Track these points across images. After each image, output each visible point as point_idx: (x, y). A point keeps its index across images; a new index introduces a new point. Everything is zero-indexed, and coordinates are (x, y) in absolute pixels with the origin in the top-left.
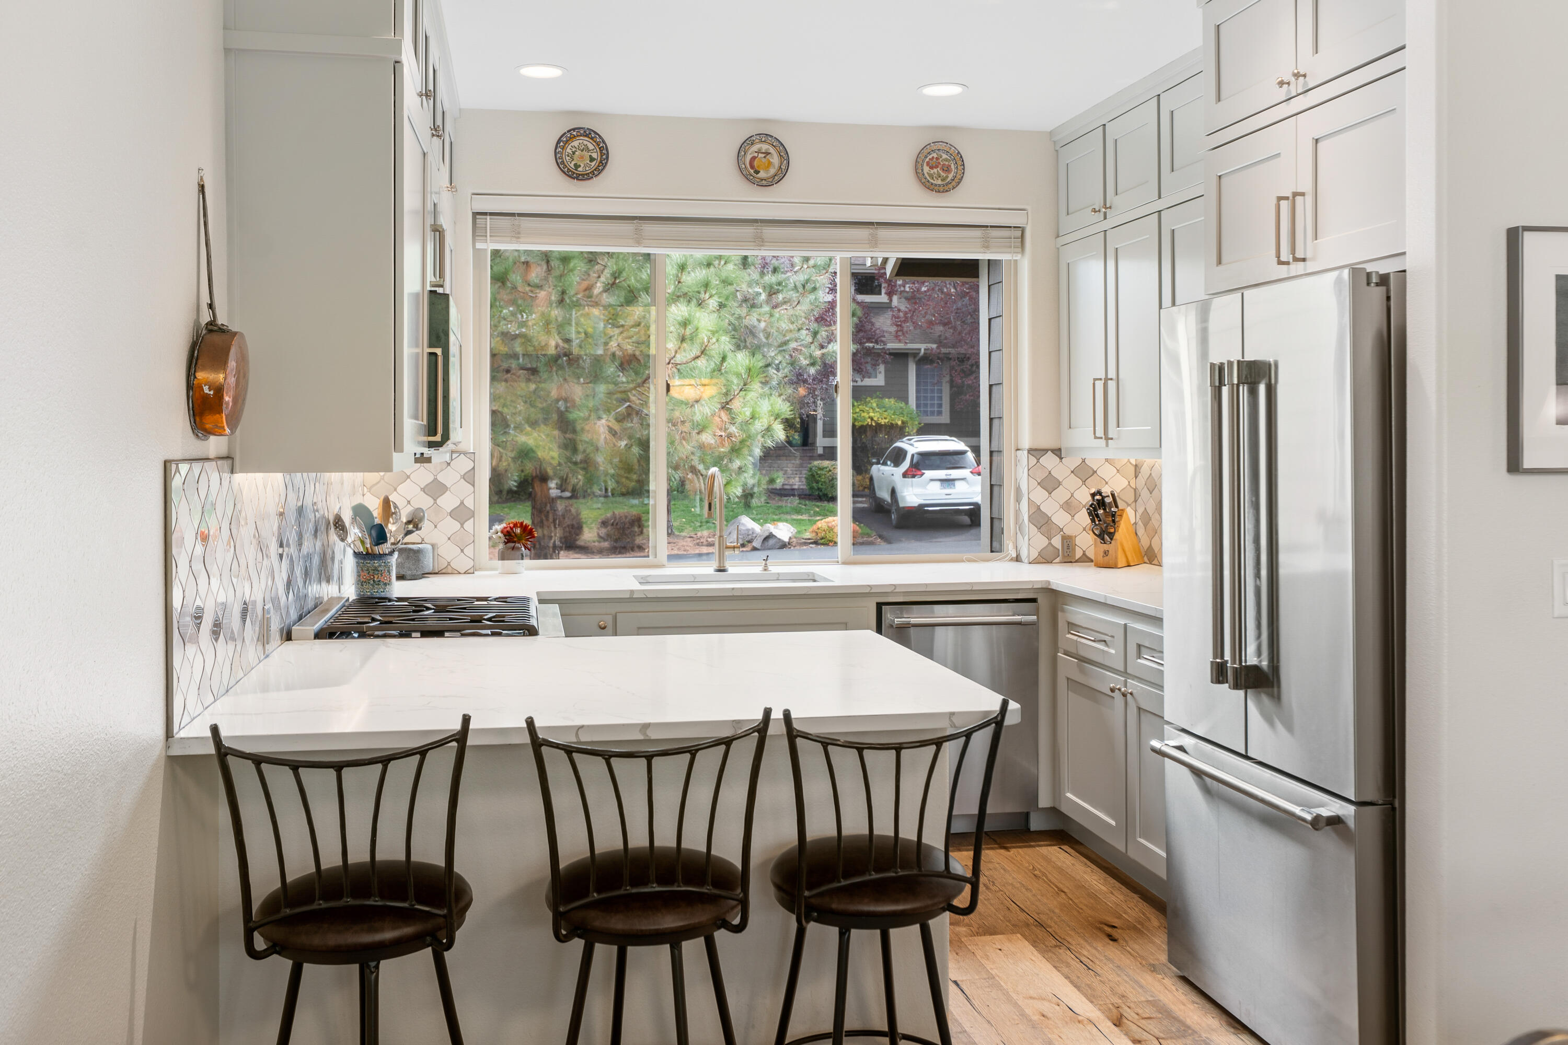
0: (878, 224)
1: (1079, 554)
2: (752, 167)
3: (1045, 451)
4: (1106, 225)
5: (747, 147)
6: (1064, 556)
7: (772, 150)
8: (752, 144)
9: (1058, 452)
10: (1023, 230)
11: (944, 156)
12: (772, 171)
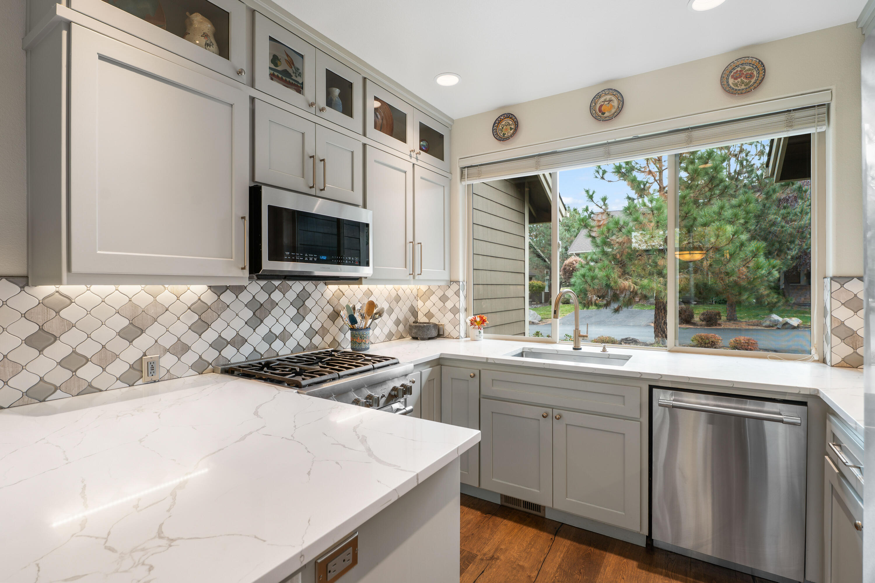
0: (692, 128)
2: (600, 110)
3: (851, 278)
5: (597, 100)
7: (613, 98)
8: (600, 97)
10: (828, 106)
11: (747, 67)
12: (613, 111)
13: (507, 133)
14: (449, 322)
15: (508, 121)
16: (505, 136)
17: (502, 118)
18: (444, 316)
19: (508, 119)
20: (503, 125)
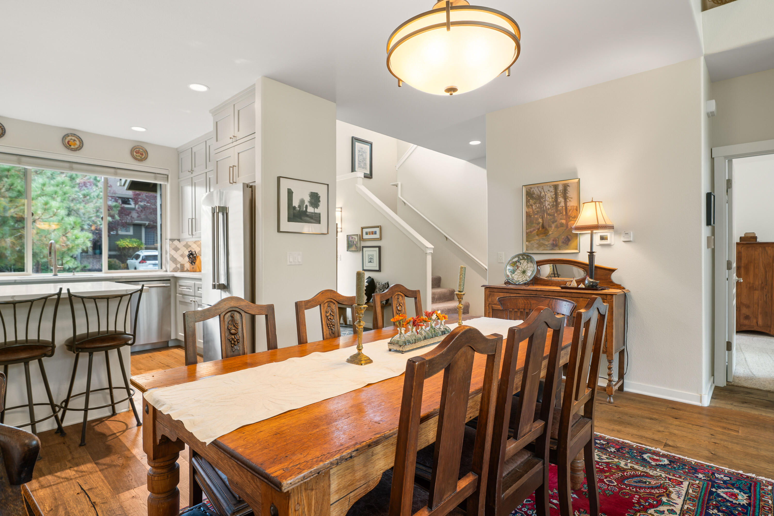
0: (118, 168)
1: (185, 269)
2: (68, 143)
3: (175, 240)
4: (192, 176)
5: (66, 137)
6: (181, 270)
7: (76, 139)
8: (68, 136)
9: (179, 240)
10: (168, 176)
11: (141, 150)
12: (76, 146)
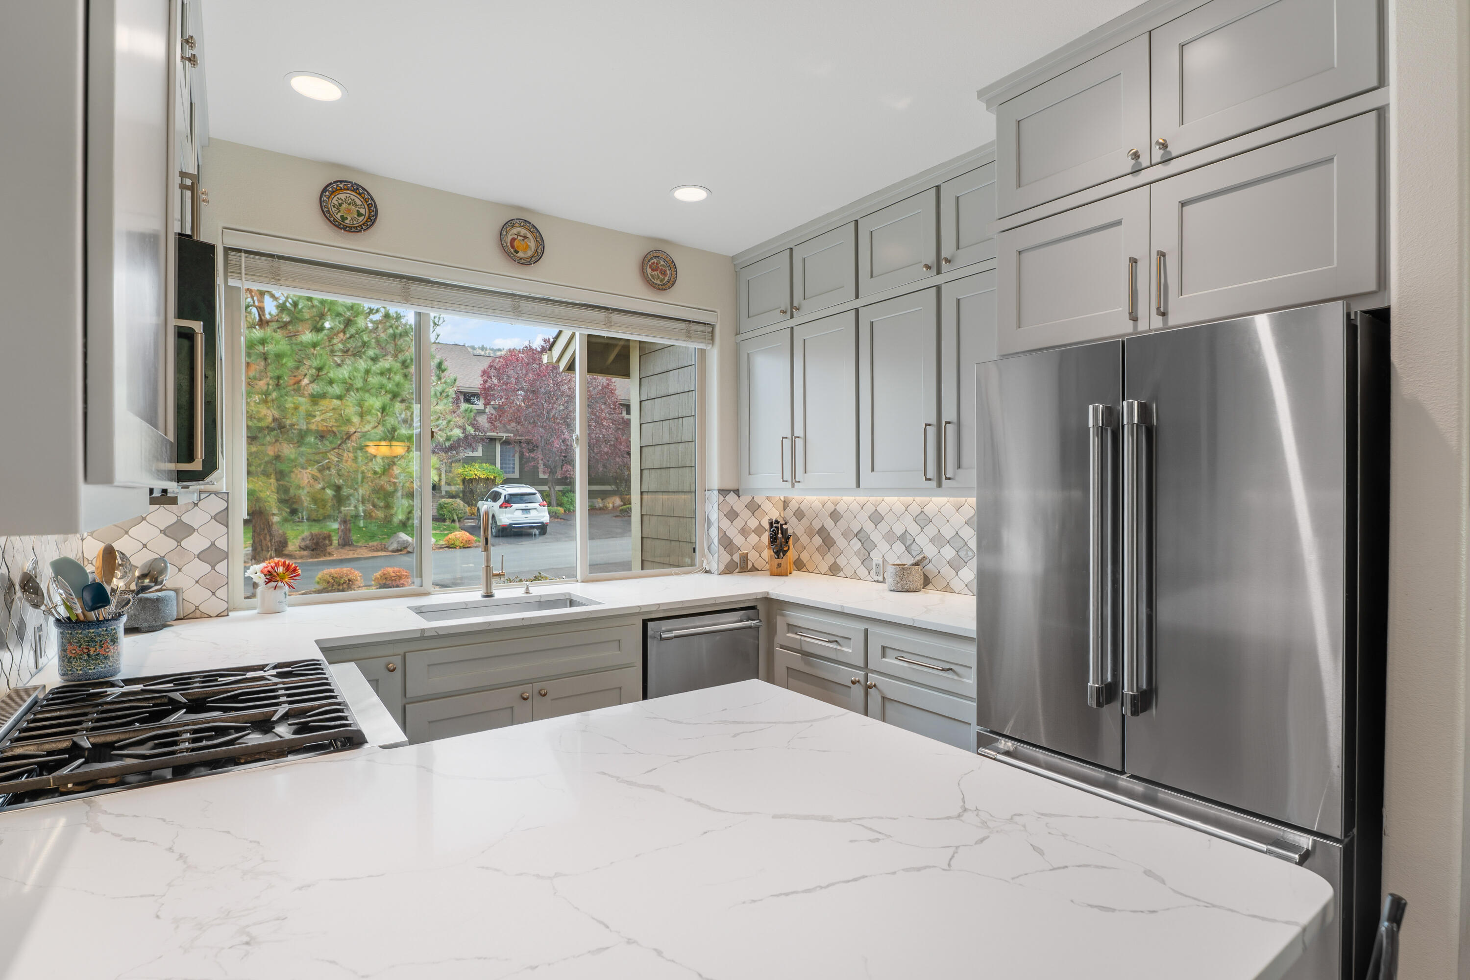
0: (613, 310)
1: (750, 566)
2: (513, 247)
3: (729, 491)
4: (792, 323)
5: (508, 229)
6: (741, 568)
7: (529, 235)
8: (513, 227)
9: (737, 492)
10: (713, 326)
11: (662, 263)
12: (530, 253)
13: (349, 218)
14: (197, 582)
15: (353, 197)
16: (346, 221)
17: (341, 186)
18: (180, 570)
19: (353, 193)
20: (342, 200)
